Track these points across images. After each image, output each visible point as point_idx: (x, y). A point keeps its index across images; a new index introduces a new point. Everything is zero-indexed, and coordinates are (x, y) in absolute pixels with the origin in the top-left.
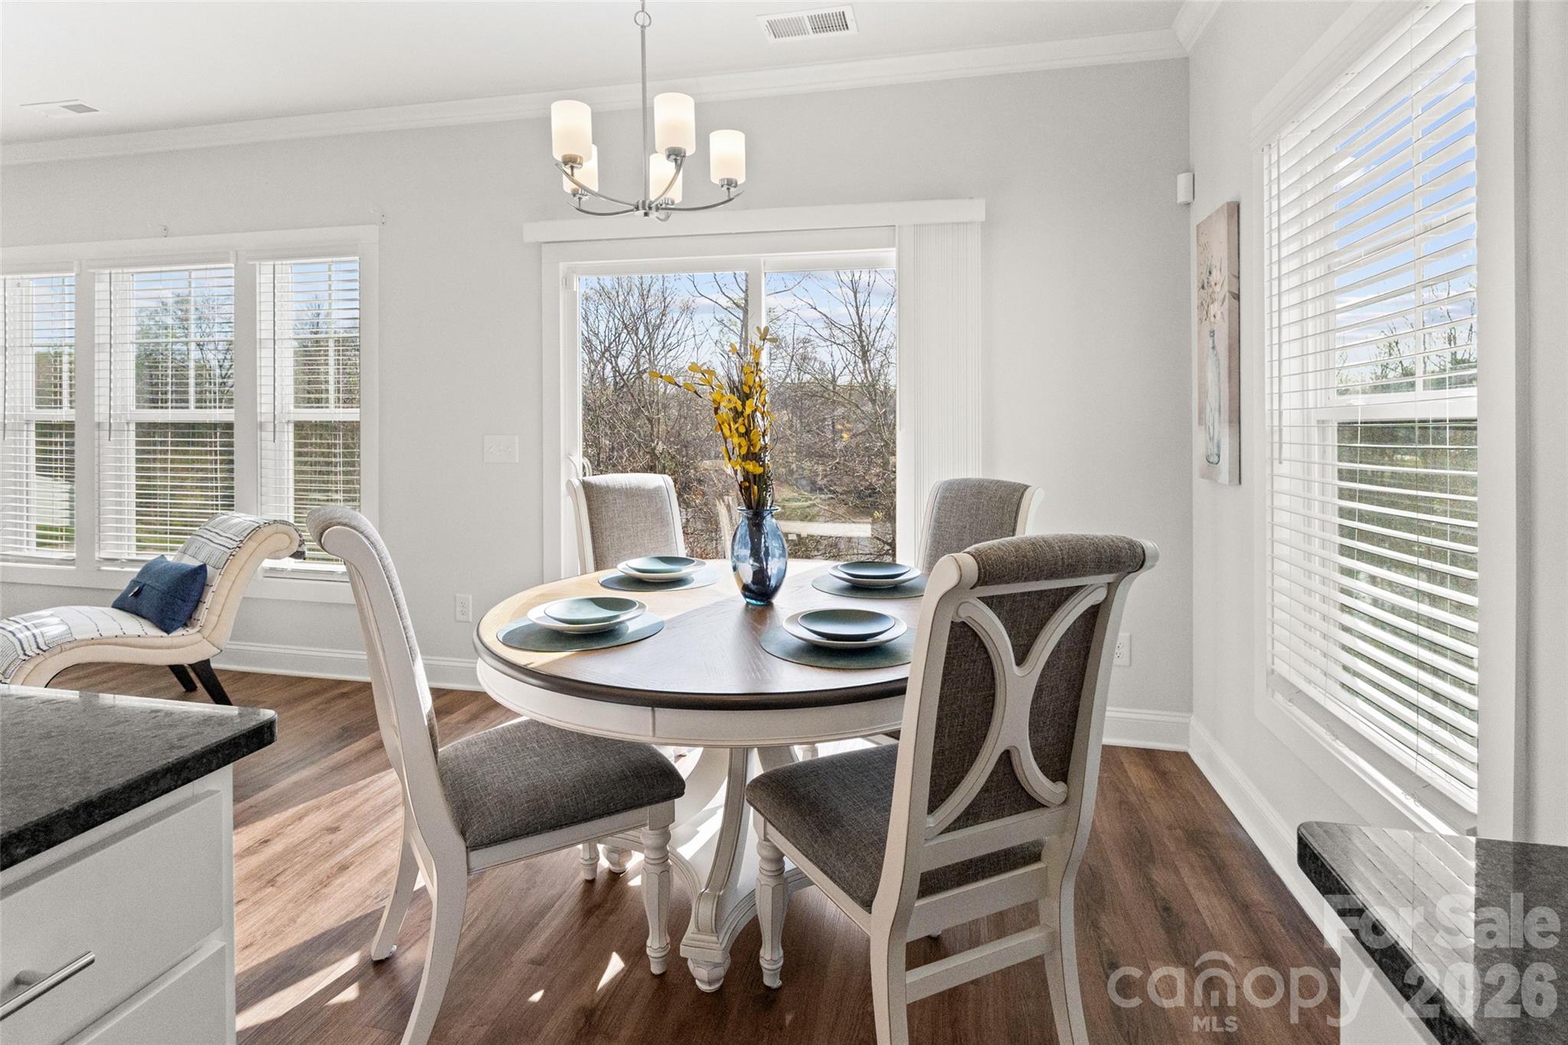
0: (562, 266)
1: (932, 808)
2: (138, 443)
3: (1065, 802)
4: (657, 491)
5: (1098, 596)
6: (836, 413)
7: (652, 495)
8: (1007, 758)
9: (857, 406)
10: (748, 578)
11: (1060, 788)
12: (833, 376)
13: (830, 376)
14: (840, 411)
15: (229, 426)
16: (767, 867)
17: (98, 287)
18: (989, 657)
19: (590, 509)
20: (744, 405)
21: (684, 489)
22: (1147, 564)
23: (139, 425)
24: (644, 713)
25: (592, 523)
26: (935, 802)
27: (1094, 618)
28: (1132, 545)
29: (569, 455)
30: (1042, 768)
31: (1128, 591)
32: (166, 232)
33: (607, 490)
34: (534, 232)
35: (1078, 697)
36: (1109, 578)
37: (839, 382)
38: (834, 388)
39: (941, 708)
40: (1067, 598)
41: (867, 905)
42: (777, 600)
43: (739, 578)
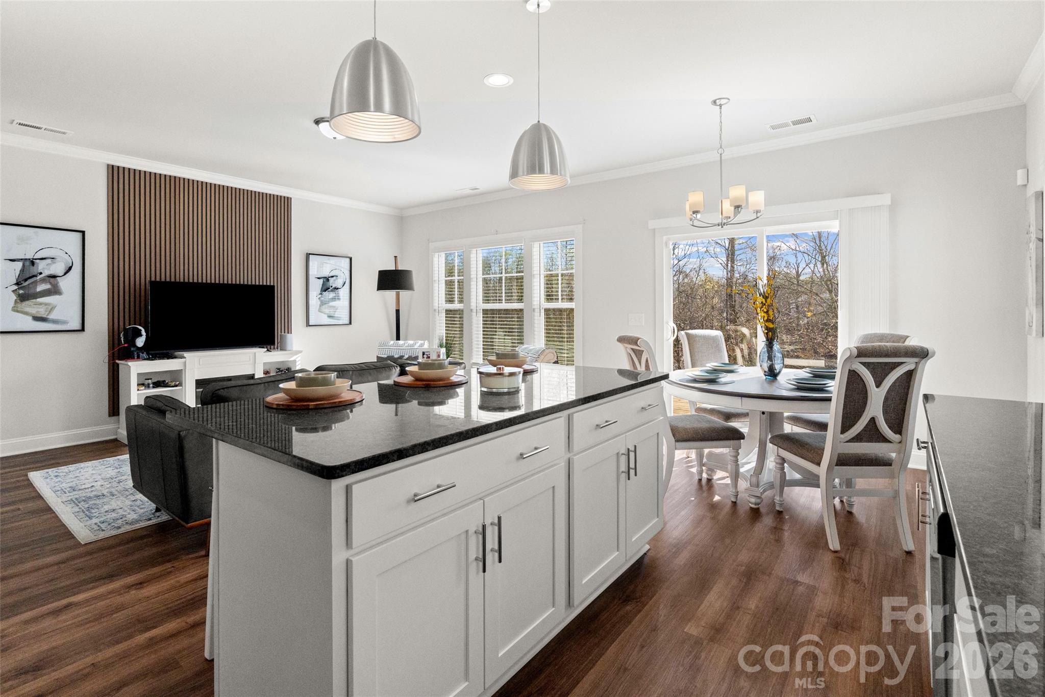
0: (665, 238)
1: (843, 432)
2: (483, 317)
3: (900, 442)
4: (716, 336)
5: (912, 367)
6: (800, 299)
7: (714, 339)
8: (873, 420)
9: (817, 294)
10: (767, 369)
11: (898, 436)
12: (797, 272)
13: (794, 271)
14: (803, 298)
15: (521, 310)
16: (778, 466)
17: (472, 256)
18: (865, 384)
19: (689, 343)
20: (766, 302)
21: (728, 338)
22: (929, 356)
23: (483, 310)
24: (738, 399)
25: (690, 350)
26: (843, 431)
27: (910, 375)
28: (922, 348)
29: (667, 323)
30: (890, 428)
31: (925, 366)
32: (497, 233)
33: (696, 336)
34: (652, 224)
35: (905, 404)
36: (916, 360)
37: (802, 278)
38: (798, 282)
39: (845, 398)
40: (898, 366)
41: (819, 464)
42: (779, 378)
43: (763, 369)
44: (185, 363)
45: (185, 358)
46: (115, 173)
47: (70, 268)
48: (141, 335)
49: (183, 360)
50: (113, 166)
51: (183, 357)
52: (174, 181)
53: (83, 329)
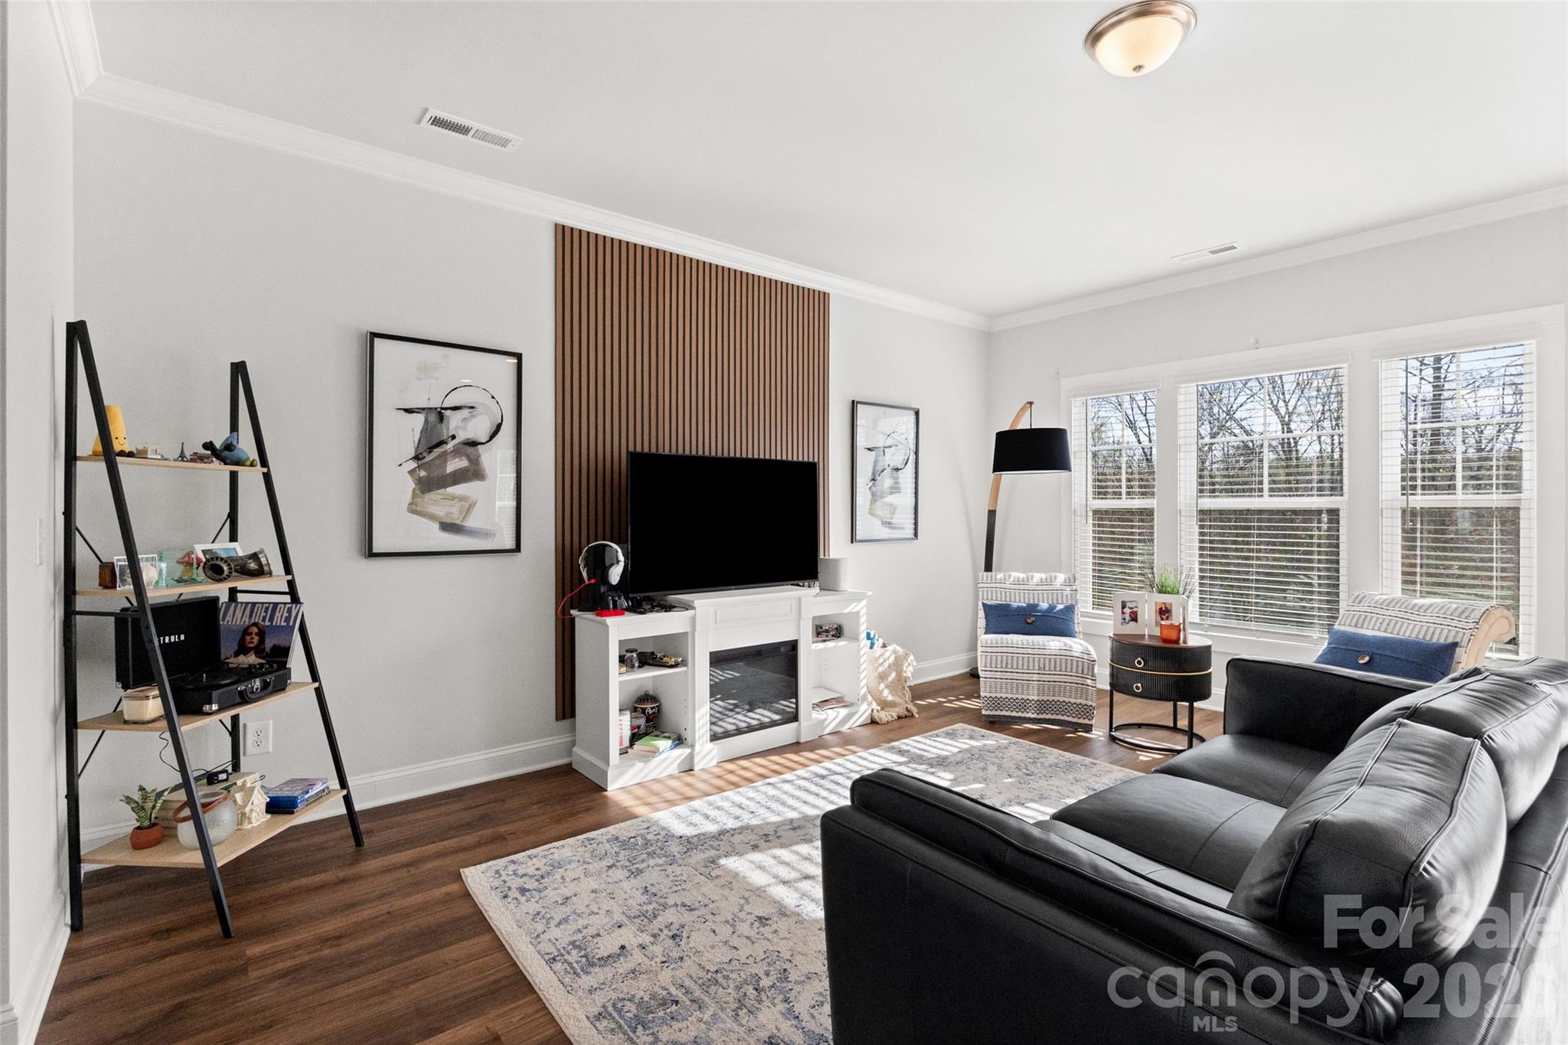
2: (1201, 527)
17: (1180, 399)
44: (693, 619)
45: (693, 608)
46: (568, 239)
47: (499, 426)
48: (618, 562)
49: (690, 613)
50: (564, 227)
51: (687, 607)
52: (656, 255)
53: (518, 548)
